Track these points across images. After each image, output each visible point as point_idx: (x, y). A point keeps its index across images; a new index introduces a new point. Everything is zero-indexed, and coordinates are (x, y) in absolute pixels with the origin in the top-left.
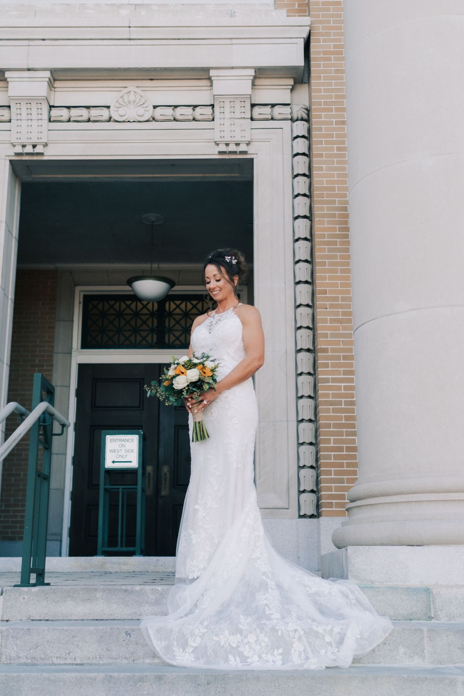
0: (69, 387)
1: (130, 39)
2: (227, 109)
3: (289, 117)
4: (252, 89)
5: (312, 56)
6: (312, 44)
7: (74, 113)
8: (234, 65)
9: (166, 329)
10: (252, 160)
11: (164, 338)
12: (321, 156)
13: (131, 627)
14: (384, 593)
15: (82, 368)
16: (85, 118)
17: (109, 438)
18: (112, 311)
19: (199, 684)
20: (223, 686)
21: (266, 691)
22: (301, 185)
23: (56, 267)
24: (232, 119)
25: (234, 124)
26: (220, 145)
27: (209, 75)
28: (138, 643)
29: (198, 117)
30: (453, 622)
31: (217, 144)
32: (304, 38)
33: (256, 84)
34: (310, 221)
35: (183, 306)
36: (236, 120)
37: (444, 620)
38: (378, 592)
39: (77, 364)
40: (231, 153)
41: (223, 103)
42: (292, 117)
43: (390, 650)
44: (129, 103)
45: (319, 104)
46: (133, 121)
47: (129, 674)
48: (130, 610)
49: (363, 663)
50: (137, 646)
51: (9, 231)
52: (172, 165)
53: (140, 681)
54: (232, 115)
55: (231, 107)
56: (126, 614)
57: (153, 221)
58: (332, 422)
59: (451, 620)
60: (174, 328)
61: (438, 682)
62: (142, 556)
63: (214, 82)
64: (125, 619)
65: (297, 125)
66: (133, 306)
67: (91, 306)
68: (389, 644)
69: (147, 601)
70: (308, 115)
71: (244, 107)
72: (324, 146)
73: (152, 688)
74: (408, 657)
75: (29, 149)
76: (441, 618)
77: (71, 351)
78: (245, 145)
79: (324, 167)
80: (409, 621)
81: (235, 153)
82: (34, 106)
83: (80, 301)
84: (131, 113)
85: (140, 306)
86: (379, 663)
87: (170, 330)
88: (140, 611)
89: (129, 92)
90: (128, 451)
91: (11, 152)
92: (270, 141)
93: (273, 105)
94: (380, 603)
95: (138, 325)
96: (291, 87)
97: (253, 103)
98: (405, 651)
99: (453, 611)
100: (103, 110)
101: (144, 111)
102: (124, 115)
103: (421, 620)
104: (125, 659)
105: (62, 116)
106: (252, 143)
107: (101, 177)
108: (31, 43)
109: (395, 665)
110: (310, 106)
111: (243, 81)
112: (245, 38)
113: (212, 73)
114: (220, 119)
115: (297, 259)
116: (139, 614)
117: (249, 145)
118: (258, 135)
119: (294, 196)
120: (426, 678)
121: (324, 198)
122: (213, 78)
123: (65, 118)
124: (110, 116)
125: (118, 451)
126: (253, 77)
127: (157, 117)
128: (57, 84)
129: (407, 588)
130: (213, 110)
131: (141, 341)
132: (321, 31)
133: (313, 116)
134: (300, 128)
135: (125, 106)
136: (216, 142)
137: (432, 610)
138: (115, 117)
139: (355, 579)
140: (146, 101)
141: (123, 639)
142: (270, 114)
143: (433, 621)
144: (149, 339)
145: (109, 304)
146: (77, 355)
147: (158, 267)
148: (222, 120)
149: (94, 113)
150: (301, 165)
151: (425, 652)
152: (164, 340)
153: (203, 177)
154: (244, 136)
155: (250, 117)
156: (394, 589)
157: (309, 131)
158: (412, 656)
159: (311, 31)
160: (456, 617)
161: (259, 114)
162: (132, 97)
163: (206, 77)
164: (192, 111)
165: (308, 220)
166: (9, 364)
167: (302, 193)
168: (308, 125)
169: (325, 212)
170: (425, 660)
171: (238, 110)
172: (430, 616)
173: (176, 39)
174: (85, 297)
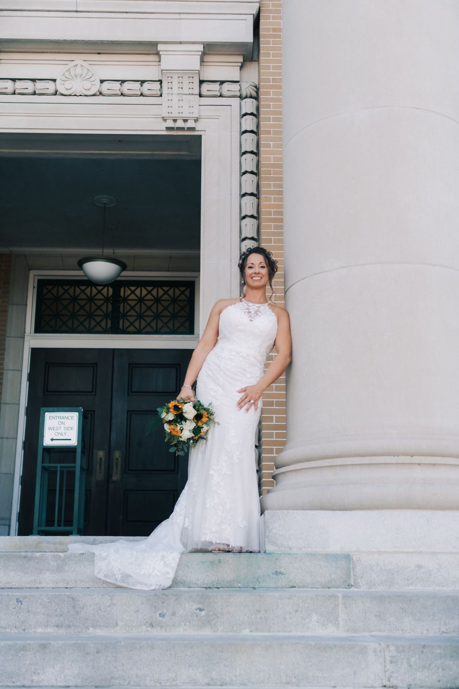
0: (22, 371)
1: (77, 11)
2: (175, 85)
3: (238, 94)
4: (201, 65)
5: (261, 33)
6: (262, 21)
7: (19, 85)
8: (182, 40)
9: (120, 314)
10: (200, 136)
11: (118, 323)
12: (269, 132)
13: (22, 594)
14: (302, 560)
15: (35, 352)
16: (31, 90)
17: (48, 415)
18: (66, 296)
19: (88, 653)
20: (114, 654)
21: (161, 660)
22: (249, 163)
23: (10, 251)
24: (180, 95)
25: (182, 100)
26: (167, 120)
27: (157, 49)
28: (30, 611)
29: (146, 92)
30: (373, 590)
31: (165, 120)
32: (253, 15)
33: (205, 60)
34: (257, 199)
35: (138, 292)
36: (184, 96)
37: (364, 588)
38: (296, 558)
39: (30, 348)
40: (179, 129)
41: (171, 78)
42: (241, 95)
43: (302, 617)
44: (76, 76)
45: (268, 80)
46: (79, 95)
47: (10, 642)
48: (29, 578)
49: (273, 632)
50: (28, 614)
52: (119, 141)
53: (22, 650)
54: (180, 91)
55: (179, 83)
56: (25, 583)
57: (105, 203)
58: (274, 400)
59: (372, 588)
60: (129, 314)
61: (347, 649)
62: (79, 535)
63: (162, 56)
64: (24, 587)
65: (246, 102)
66: (88, 291)
67: (45, 291)
68: (301, 611)
69: (48, 568)
70: (257, 93)
71: (192, 83)
72: (271, 123)
73: (35, 657)
74: (321, 625)
76: (362, 586)
77: (24, 336)
78: (193, 121)
79: (272, 144)
80: (327, 589)
81: (182, 129)
83: (35, 285)
84: (78, 86)
85: (95, 291)
86: (290, 631)
87: (125, 316)
88: (40, 579)
89: (76, 65)
90: (67, 429)
92: (218, 118)
93: (222, 83)
94: (297, 570)
95: (93, 310)
96: (240, 64)
97: (202, 79)
98: (318, 619)
99: (374, 579)
100: (49, 83)
101: (91, 85)
102: (70, 89)
103: (340, 588)
104: (14, 629)
105: (7, 88)
106: (200, 120)
107: (48, 153)
109: (307, 634)
110: (259, 84)
111: (191, 56)
112: (194, 14)
113: (160, 47)
114: (168, 94)
115: (243, 237)
116: (38, 582)
117: (198, 122)
118: (205, 112)
119: (241, 174)
120: (335, 646)
121: (271, 175)
122: (161, 53)
123: (10, 90)
124: (56, 89)
125: (57, 429)
126: (202, 53)
127: (104, 91)
128: (2, 56)
129: (327, 554)
130: (161, 86)
131: (95, 326)
132: (271, 8)
133: (261, 93)
134: (249, 105)
135: (71, 79)
136: (163, 118)
137: (352, 577)
138: (61, 90)
139: (272, 545)
140: (93, 74)
141: (14, 607)
142: (219, 91)
143: (353, 589)
144: (103, 324)
145: (64, 289)
146: (30, 339)
147: (114, 253)
148: (170, 96)
149: (40, 86)
150: (249, 142)
151: (339, 619)
152: (119, 326)
153: (150, 155)
154: (192, 113)
155: (198, 93)
156: (313, 555)
157: (258, 109)
158: (326, 625)
159: (261, 8)
160: (376, 584)
161: (208, 91)
162: (79, 71)
163: (155, 52)
164: (140, 86)
165: (255, 198)
167: (249, 170)
168: (257, 103)
169: (272, 189)
170: (339, 629)
171: (186, 85)
172: (349, 584)
173: (123, 12)
174: (39, 281)
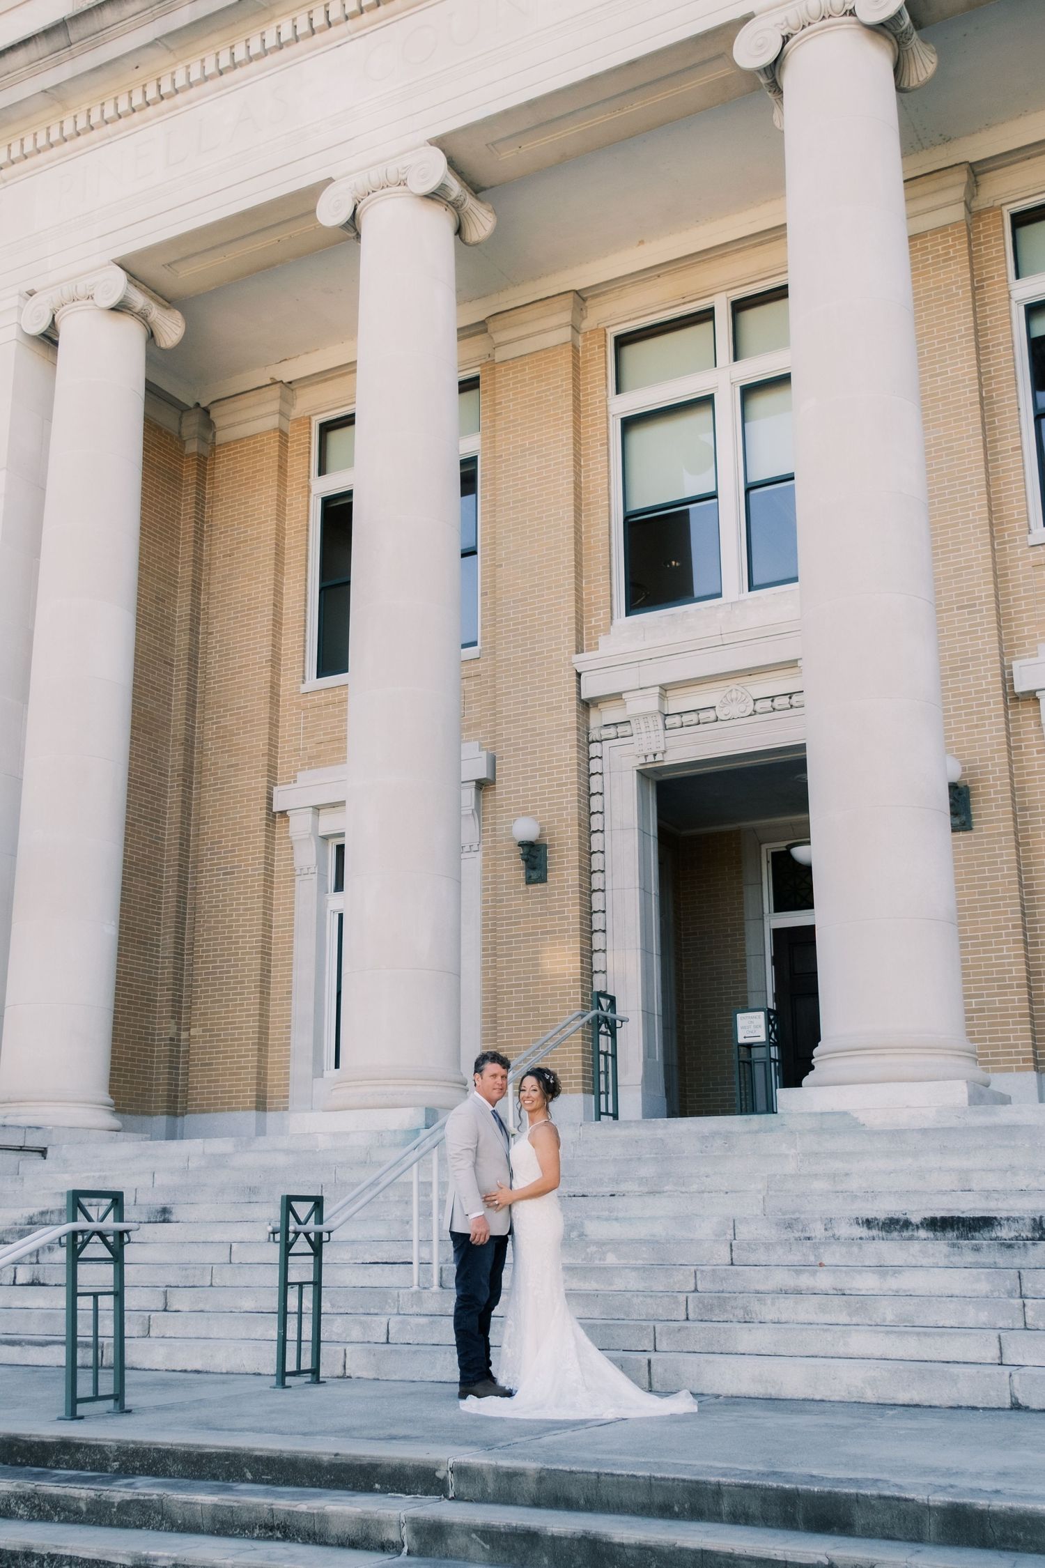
0: (765, 954)
1: (723, 645)
7: (686, 718)
15: (777, 933)
16: (695, 721)
17: (739, 1016)
23: (739, 827)
29: (794, 704)
39: (771, 928)
44: (733, 700)
46: (737, 718)
51: (643, 832)
67: (777, 865)
75: (651, 759)
77: (764, 917)
82: (650, 720)
83: (768, 861)
84: (735, 710)
89: (732, 691)
90: (756, 1027)
91: (637, 763)
100: (710, 711)
101: (746, 706)
102: (730, 713)
105: (676, 723)
108: (641, 664)
123: (678, 724)
124: (716, 716)
125: (748, 1028)
127: (758, 710)
128: (669, 694)
135: (729, 705)
138: (722, 716)
140: (747, 696)
146: (770, 920)
162: (734, 695)
164: (789, 699)
166: (659, 953)
174: (774, 854)
